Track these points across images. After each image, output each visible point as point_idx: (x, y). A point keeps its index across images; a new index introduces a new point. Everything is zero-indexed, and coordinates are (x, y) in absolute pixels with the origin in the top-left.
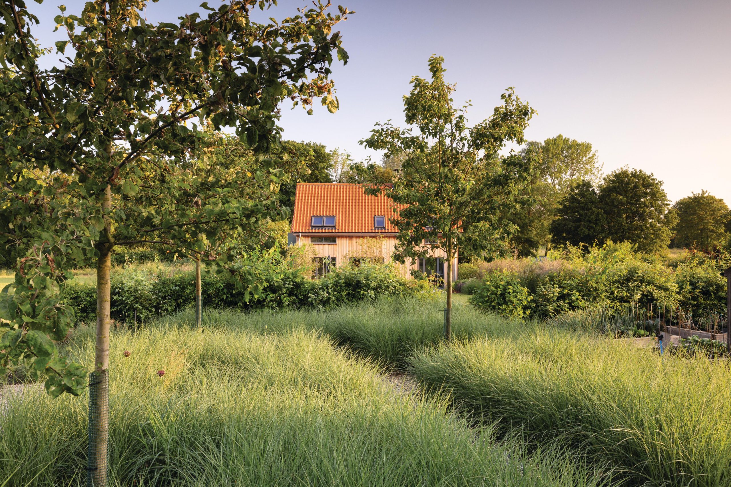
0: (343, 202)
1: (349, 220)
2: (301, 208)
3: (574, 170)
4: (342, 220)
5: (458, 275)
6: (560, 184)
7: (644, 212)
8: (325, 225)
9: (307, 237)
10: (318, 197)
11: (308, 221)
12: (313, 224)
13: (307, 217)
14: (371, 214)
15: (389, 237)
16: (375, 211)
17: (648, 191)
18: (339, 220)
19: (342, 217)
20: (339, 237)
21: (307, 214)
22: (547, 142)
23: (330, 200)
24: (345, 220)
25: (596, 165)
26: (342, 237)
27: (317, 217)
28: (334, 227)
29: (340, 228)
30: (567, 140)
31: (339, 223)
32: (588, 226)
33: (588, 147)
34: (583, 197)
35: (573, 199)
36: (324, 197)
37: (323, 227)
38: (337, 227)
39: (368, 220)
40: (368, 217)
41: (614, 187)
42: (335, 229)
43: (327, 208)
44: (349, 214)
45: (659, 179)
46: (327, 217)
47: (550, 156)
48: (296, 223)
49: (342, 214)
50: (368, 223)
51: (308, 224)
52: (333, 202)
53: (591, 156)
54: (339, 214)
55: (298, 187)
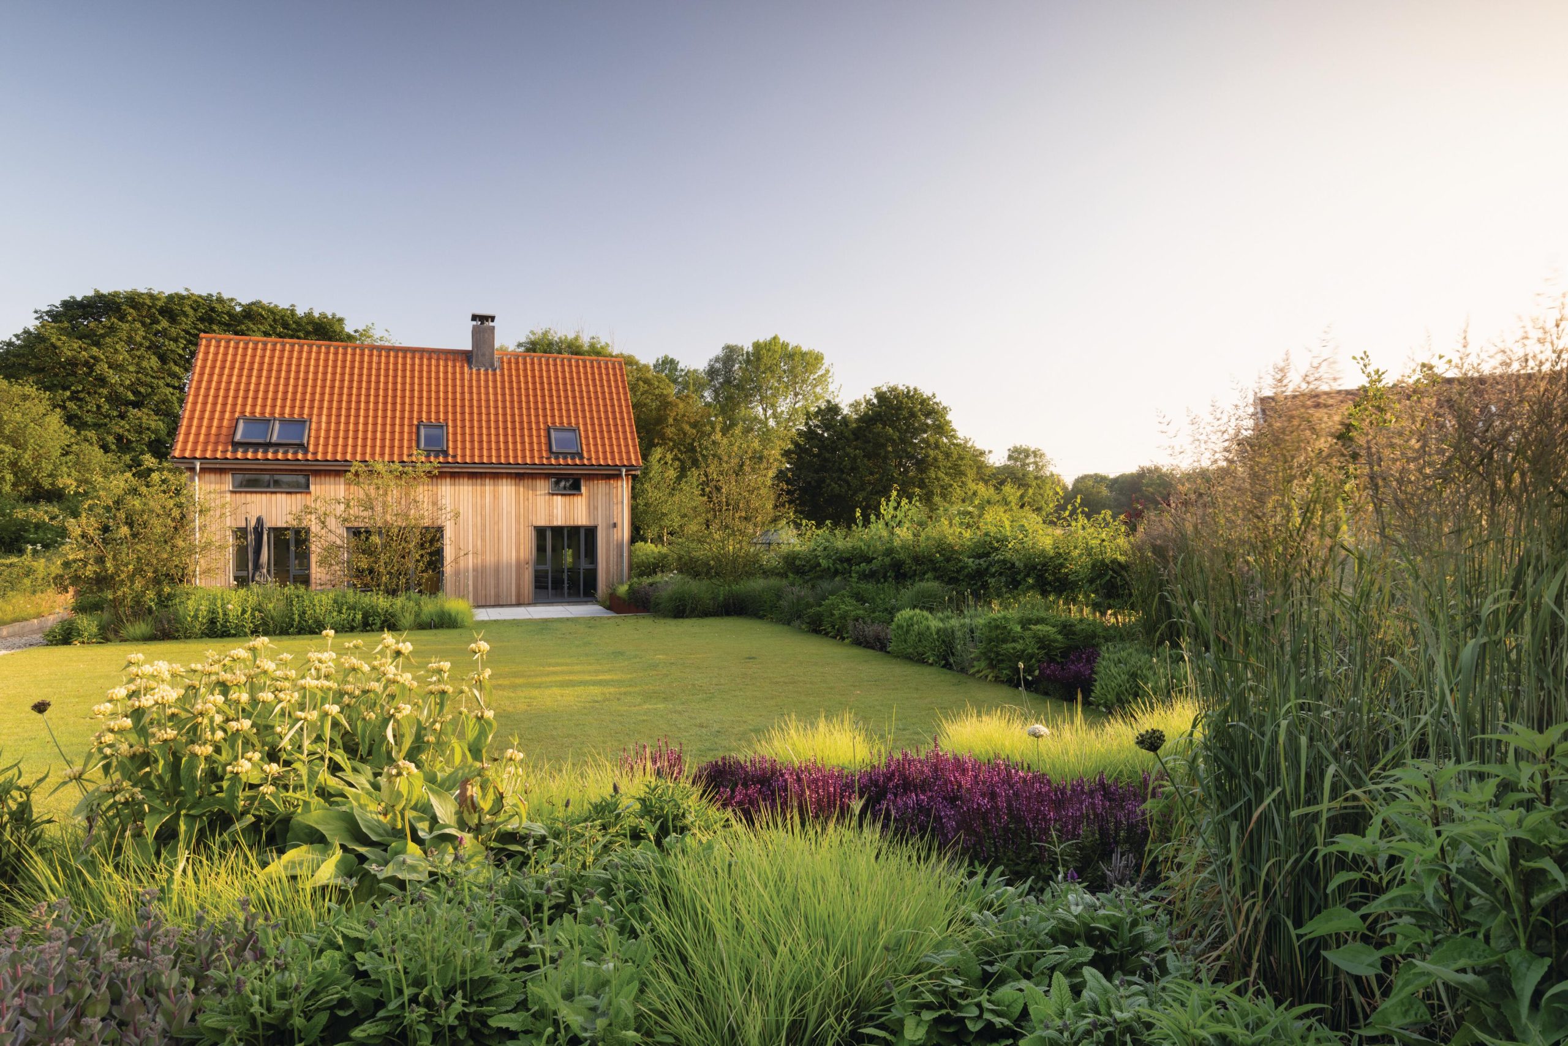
0: (332, 387)
1: (347, 431)
2: (206, 396)
3: (796, 395)
4: (328, 431)
5: (631, 568)
6: (775, 416)
7: (927, 456)
8: (275, 439)
9: (221, 471)
10: (260, 370)
11: (224, 431)
12: (238, 437)
13: (221, 419)
14: (411, 418)
15: (454, 476)
16: (420, 412)
17: (929, 422)
18: (318, 430)
19: (329, 423)
20: (317, 473)
21: (223, 412)
22: (757, 346)
23: (297, 379)
24: (337, 431)
25: (831, 388)
26: (328, 473)
27: (252, 421)
28: (304, 448)
29: (319, 450)
30: (785, 346)
31: (317, 438)
32: (839, 479)
33: (818, 358)
34: (827, 430)
35: (810, 435)
36: (279, 371)
37: (267, 445)
38: (311, 448)
39: (402, 433)
40: (402, 425)
41: (878, 414)
42: (306, 451)
43: (284, 399)
44: (348, 416)
45: (944, 404)
46: (283, 421)
47: (762, 368)
48: (188, 434)
49: (329, 416)
50: (401, 440)
51: (222, 439)
52: (305, 386)
53: (820, 373)
54: (320, 415)
55: (204, 342)
